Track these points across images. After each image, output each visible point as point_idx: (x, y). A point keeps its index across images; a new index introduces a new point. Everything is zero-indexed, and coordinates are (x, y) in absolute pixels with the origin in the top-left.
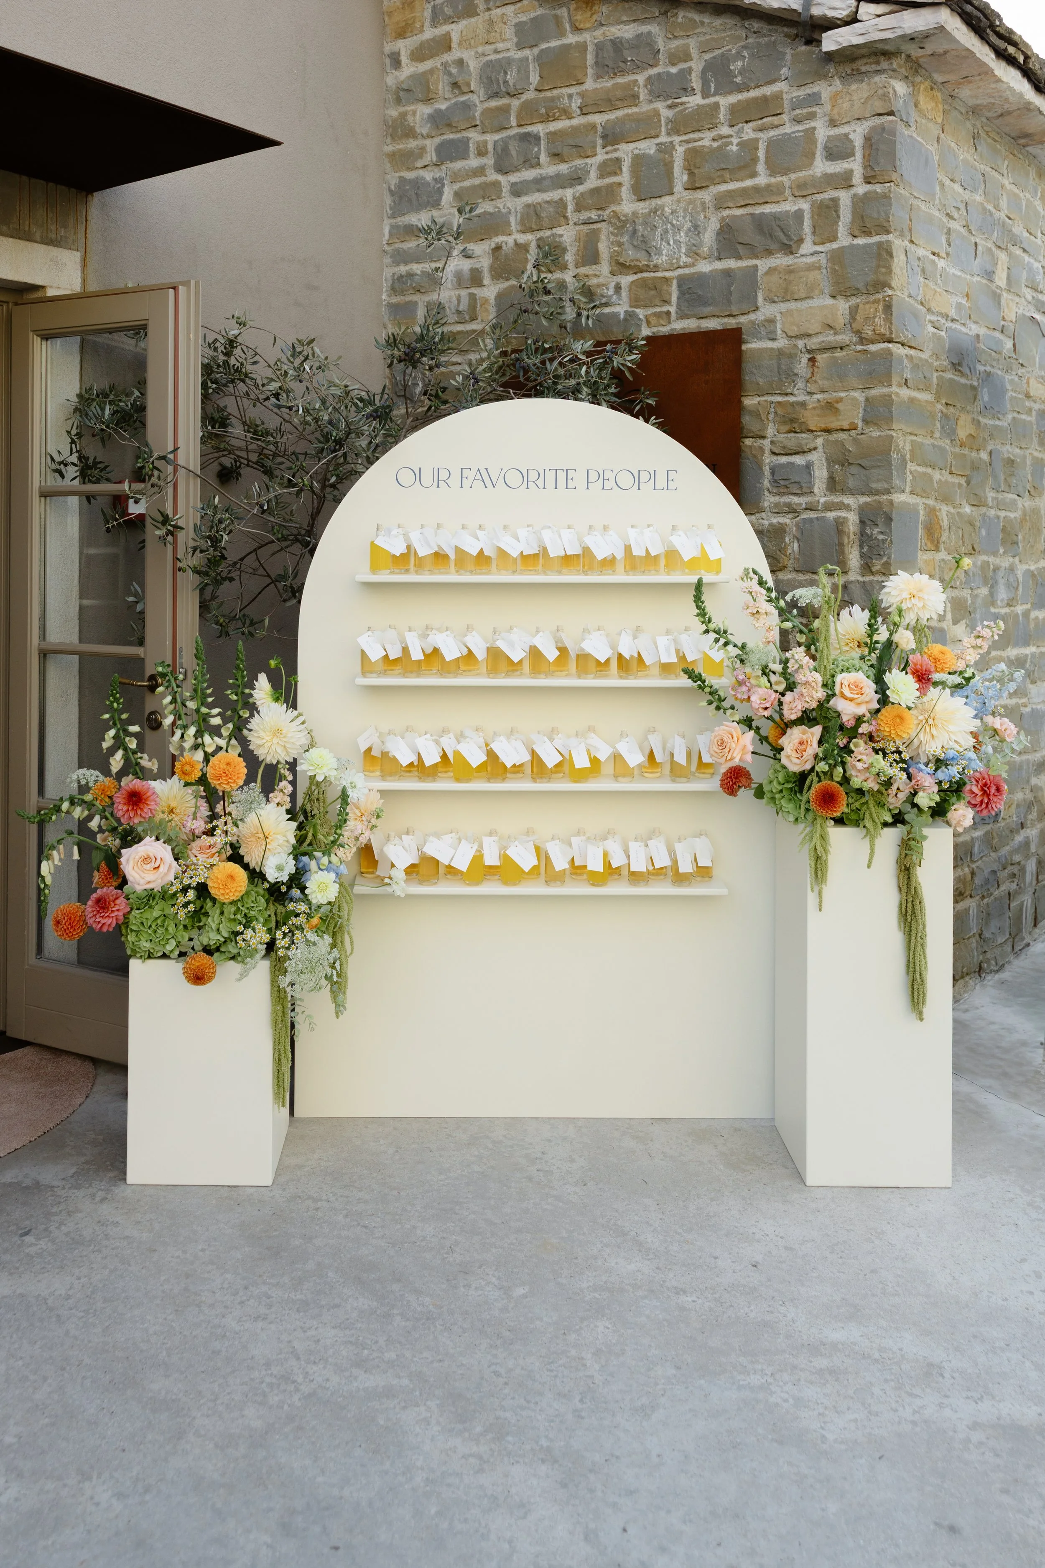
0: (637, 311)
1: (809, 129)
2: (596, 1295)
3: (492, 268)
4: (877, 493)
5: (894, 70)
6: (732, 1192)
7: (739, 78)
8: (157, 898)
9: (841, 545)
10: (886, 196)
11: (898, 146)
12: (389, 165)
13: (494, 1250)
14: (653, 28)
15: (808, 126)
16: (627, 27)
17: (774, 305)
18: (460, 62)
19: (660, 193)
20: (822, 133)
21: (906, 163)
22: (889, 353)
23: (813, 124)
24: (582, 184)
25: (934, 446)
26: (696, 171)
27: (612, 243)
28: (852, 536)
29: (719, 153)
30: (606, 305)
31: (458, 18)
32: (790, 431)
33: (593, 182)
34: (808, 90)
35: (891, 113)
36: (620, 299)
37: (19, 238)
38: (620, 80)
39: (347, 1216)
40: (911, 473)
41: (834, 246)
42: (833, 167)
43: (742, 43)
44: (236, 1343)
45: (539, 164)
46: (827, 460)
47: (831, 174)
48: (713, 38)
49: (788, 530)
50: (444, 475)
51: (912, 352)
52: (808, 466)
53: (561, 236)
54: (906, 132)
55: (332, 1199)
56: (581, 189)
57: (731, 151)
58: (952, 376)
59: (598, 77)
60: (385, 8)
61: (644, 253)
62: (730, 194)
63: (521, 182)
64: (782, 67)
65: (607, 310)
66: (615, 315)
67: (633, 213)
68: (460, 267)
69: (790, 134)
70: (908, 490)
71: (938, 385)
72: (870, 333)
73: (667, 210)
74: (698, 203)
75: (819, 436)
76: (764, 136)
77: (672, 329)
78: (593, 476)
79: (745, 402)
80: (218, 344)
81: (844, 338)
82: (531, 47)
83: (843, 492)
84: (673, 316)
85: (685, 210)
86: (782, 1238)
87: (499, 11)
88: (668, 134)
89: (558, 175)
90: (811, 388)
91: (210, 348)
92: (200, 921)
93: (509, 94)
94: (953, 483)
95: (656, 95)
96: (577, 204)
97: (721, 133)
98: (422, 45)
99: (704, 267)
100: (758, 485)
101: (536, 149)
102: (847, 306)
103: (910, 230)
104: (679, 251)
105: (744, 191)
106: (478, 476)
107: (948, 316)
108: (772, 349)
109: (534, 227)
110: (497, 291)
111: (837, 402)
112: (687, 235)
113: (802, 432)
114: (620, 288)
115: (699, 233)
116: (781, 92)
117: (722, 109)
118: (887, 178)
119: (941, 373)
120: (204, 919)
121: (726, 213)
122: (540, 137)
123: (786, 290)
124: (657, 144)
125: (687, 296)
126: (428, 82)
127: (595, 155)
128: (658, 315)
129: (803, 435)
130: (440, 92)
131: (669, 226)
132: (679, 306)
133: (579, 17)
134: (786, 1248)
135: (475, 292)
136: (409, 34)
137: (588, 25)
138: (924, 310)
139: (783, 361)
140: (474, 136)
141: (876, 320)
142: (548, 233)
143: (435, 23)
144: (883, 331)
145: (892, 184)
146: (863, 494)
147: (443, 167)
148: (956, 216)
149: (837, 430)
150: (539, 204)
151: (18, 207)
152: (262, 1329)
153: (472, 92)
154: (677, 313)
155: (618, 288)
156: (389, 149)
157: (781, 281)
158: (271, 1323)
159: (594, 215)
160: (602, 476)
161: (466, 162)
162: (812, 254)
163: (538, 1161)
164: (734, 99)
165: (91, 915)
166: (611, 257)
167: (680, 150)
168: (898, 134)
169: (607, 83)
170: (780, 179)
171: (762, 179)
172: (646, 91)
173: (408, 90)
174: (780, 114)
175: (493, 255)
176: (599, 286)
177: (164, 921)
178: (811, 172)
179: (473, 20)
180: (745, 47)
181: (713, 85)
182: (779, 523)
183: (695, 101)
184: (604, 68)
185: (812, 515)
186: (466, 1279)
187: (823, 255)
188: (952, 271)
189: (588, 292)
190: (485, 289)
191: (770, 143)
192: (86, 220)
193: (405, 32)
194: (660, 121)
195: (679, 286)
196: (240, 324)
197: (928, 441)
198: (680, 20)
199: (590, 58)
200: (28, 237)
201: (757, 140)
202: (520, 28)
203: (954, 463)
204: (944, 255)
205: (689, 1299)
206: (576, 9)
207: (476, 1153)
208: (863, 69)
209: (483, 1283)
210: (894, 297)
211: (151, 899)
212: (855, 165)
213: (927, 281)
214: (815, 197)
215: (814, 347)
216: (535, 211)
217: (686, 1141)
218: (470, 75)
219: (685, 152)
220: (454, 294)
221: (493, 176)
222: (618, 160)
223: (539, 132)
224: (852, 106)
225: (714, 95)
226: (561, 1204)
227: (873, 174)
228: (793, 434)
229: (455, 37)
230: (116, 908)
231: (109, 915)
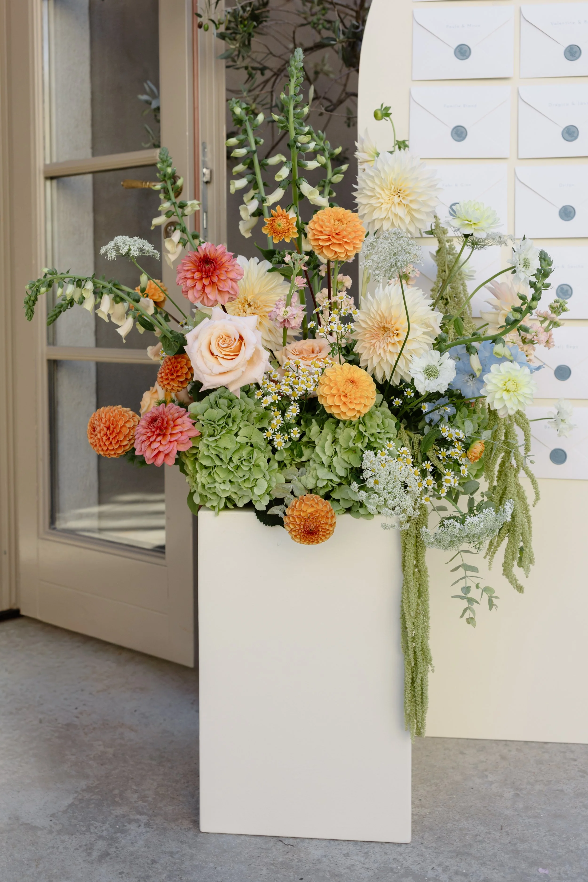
8: (238, 421)
92: (301, 455)
120: (307, 452)
165: (144, 438)
177: (251, 453)
211: (230, 421)
230: (178, 429)
231: (168, 438)
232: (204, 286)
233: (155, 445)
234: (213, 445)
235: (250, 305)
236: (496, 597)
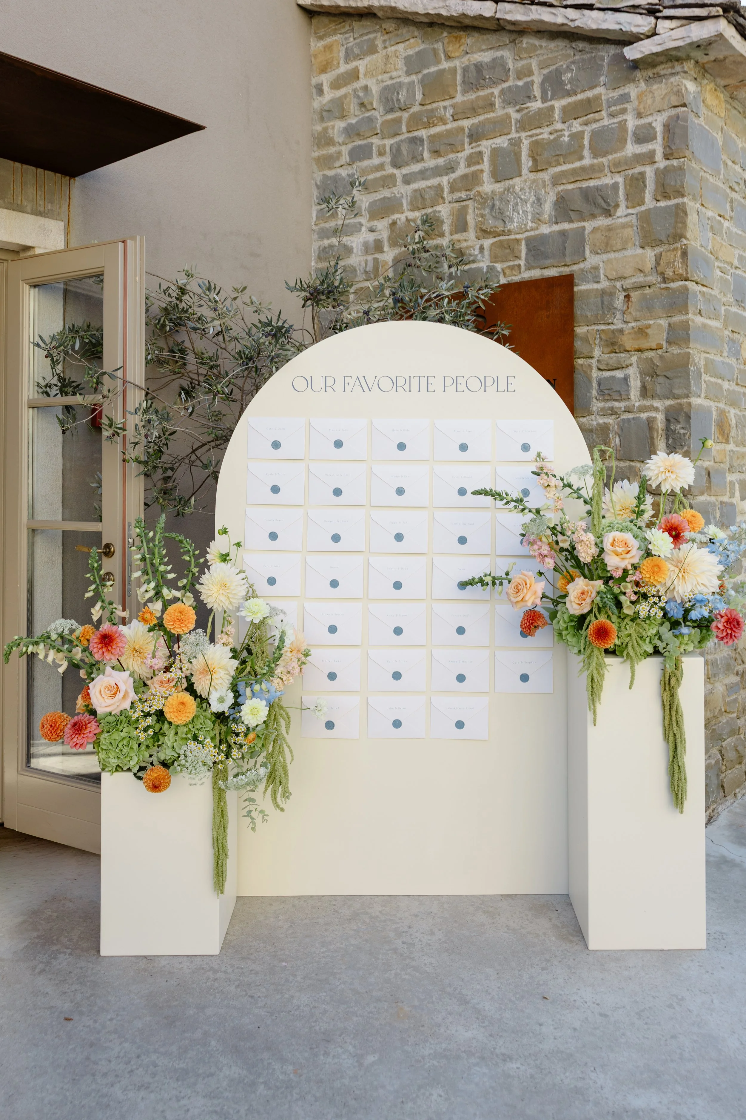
0: (496, 265)
1: (622, 121)
2: (435, 1063)
3: (389, 238)
4: (679, 397)
5: (685, 72)
6: (560, 962)
7: (569, 86)
8: (123, 723)
9: (652, 438)
10: (681, 168)
11: (690, 130)
12: (315, 167)
13: (355, 1019)
14: (506, 54)
15: (621, 119)
16: (486, 53)
17: (598, 256)
18: (366, 88)
19: (512, 176)
20: (632, 123)
21: (696, 144)
22: (686, 288)
23: (625, 117)
24: (454, 172)
25: (723, 363)
26: (538, 158)
27: (477, 215)
28: (660, 431)
29: (555, 143)
30: (474, 261)
31: (364, 56)
32: (612, 352)
33: (462, 170)
34: (620, 91)
35: (684, 105)
36: (483, 257)
37: (13, 210)
38: (481, 93)
39: (237, 987)
40: (705, 382)
41: (643, 208)
42: (640, 149)
43: (571, 60)
44: (117, 1112)
45: (423, 159)
46: (640, 373)
47: (639, 154)
48: (549, 58)
49: (611, 428)
50: (330, 382)
51: (704, 289)
52: (626, 379)
53: (440, 212)
54: (696, 121)
55: (230, 970)
56: (453, 176)
57: (564, 141)
58: (736, 310)
59: (465, 92)
60: (312, 52)
61: (501, 221)
62: (563, 173)
63: (410, 174)
64: (601, 75)
65: (473, 266)
66: (480, 269)
67: (492, 192)
68: (367, 239)
69: (607, 126)
70: (703, 395)
71: (725, 316)
72: (671, 274)
73: (517, 188)
74: (540, 182)
75: (634, 355)
76: (588, 129)
77: (522, 278)
78: (449, 381)
79: (578, 331)
80: (171, 291)
81: (653, 278)
82: (417, 73)
83: (653, 397)
84: (523, 268)
85: (530, 188)
86: (598, 1004)
87: (393, 48)
88: (517, 131)
89: (437, 167)
90: (627, 318)
91: (165, 293)
92: (158, 740)
93: (400, 109)
94: (739, 392)
95: (508, 102)
96: (451, 188)
97: (556, 128)
98: (338, 77)
99: (545, 230)
100: (588, 394)
101: (421, 149)
102: (653, 254)
103: (701, 196)
104: (527, 219)
105: (574, 171)
106: (358, 382)
107: (732, 265)
108: (597, 290)
109: (420, 206)
110: (394, 255)
111: (647, 328)
112: (532, 206)
113: (620, 352)
114: (483, 248)
115: (541, 204)
116: (601, 94)
117: (557, 110)
118: (682, 155)
119: (727, 307)
120: (162, 739)
121: (561, 188)
122: (423, 140)
123: (607, 244)
124: (509, 140)
125: (533, 252)
126: (343, 104)
127: (464, 150)
128: (512, 268)
129: (622, 355)
130: (352, 111)
131: (519, 200)
132: (527, 260)
133: (450, 49)
134: (601, 1015)
135: (378, 257)
136: (329, 70)
137: (457, 54)
138: (713, 258)
139: (606, 298)
140: (375, 141)
141: (676, 263)
142: (430, 210)
143: (347, 60)
144: (681, 271)
145: (686, 159)
146: (668, 398)
147: (354, 166)
148: (737, 189)
149: (647, 350)
150: (424, 189)
151: (12, 186)
152: (142, 1099)
153: (374, 109)
154: (525, 265)
155: (482, 249)
156: (316, 154)
157: (603, 237)
158: (152, 1092)
159: (463, 195)
160: (455, 381)
161: (370, 161)
162: (626, 216)
163: (404, 934)
164: (564, 102)
165: (69, 735)
166: (476, 225)
167: (526, 144)
168: (689, 121)
169: (472, 96)
170: (600, 160)
171: (587, 161)
172: (500, 100)
173: (329, 111)
174: (600, 111)
175: (391, 229)
176: (468, 248)
177: (129, 742)
178: (624, 153)
179: (374, 56)
180: (573, 63)
181: (549, 93)
182: (604, 423)
183: (536, 105)
184: (469, 86)
185: (630, 416)
186: (327, 1048)
187: (634, 216)
188: (735, 230)
189: (460, 253)
190: (385, 254)
191: (594, 134)
192: (69, 198)
193: (326, 69)
194: (511, 122)
195: (527, 245)
196: (188, 276)
197: (718, 358)
198: (524, 45)
199: (459, 79)
200: (20, 209)
201: (583, 132)
202: (408, 59)
203: (739, 377)
204: (728, 218)
205: (514, 1066)
206: (448, 43)
207: (355, 928)
208: (662, 73)
209: (340, 1051)
210: (689, 246)
211: (119, 723)
212: (657, 147)
213: (715, 236)
214: (627, 172)
215: (628, 287)
216: (421, 195)
217: (527, 915)
218: (373, 96)
219: (530, 144)
220: (362, 259)
221: (390, 170)
222: (480, 153)
223: (422, 135)
224: (654, 101)
225: (551, 100)
226: (417, 974)
227: (671, 152)
228: (614, 354)
229: (362, 70)
230: (88, 730)
231: (82, 736)
232: (103, 652)
233: (75, 740)
234: (107, 738)
235: (136, 651)
236: (267, 815)
